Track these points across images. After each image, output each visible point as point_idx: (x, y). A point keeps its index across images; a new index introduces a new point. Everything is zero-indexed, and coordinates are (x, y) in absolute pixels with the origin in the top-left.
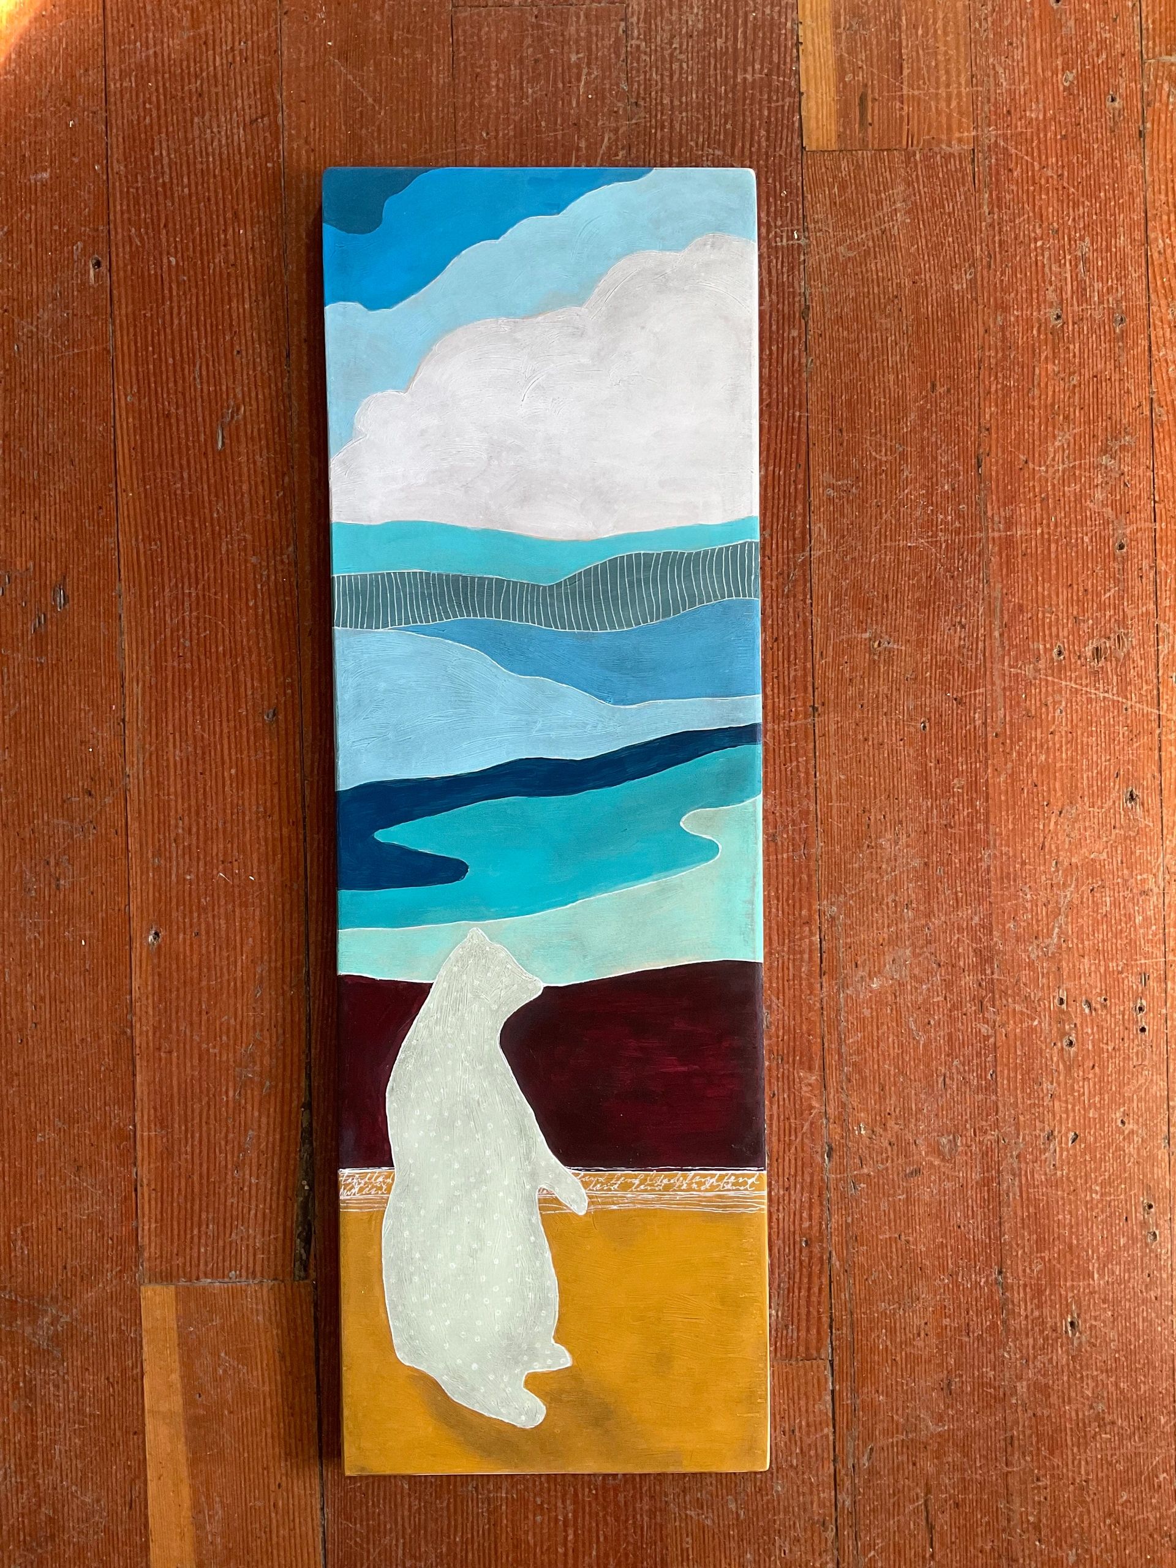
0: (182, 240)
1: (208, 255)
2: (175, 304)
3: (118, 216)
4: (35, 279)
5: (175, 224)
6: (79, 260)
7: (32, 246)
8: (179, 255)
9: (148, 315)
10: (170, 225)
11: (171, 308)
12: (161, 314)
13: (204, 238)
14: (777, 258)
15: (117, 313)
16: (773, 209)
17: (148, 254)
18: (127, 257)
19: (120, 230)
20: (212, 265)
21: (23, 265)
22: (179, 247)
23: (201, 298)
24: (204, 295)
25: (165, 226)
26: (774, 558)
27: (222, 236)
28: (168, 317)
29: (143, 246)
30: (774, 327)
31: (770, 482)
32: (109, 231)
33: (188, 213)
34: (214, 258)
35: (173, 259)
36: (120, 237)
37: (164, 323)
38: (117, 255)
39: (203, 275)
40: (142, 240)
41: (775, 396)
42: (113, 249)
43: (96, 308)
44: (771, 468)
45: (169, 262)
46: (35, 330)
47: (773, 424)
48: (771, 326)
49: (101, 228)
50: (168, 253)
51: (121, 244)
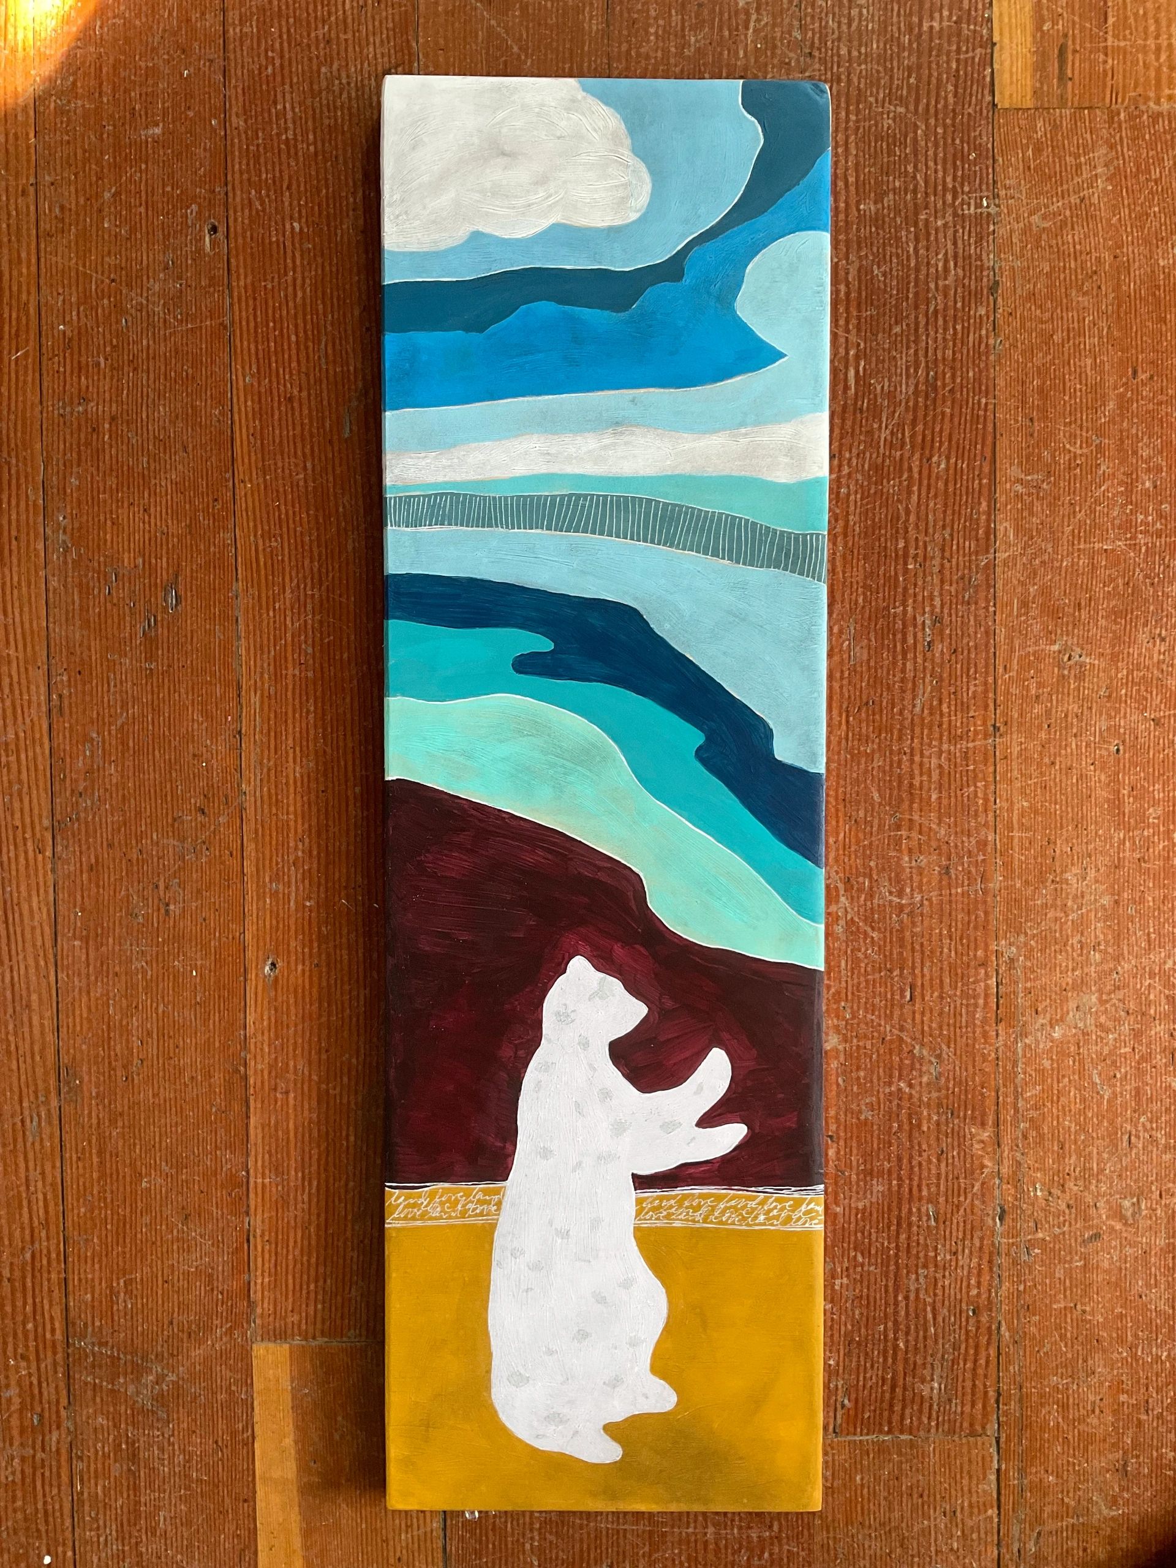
0: (306, 203)
1: (335, 220)
2: (299, 276)
3: (237, 176)
4: (145, 245)
5: (299, 186)
6: (194, 225)
7: (142, 209)
8: (304, 220)
9: (269, 286)
10: (294, 187)
11: (295, 280)
12: (283, 286)
13: (331, 201)
14: (963, 228)
15: (235, 284)
16: (960, 173)
17: (270, 219)
18: (246, 221)
19: (238, 193)
20: (339, 232)
21: (133, 230)
22: (304, 212)
23: (328, 268)
24: (330, 264)
25: (289, 188)
26: (954, 561)
27: (351, 200)
28: (290, 289)
29: (264, 210)
30: (959, 305)
31: (951, 477)
32: (226, 194)
33: (313, 173)
34: (341, 223)
35: (296, 225)
36: (238, 199)
37: (286, 296)
38: (236, 220)
39: (329, 243)
40: (262, 203)
41: (958, 380)
42: (231, 212)
43: (212, 278)
44: (953, 461)
45: (293, 228)
46: (145, 302)
47: (957, 411)
48: (956, 303)
49: (217, 190)
50: (291, 218)
51: (239, 208)
